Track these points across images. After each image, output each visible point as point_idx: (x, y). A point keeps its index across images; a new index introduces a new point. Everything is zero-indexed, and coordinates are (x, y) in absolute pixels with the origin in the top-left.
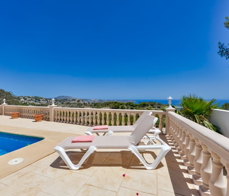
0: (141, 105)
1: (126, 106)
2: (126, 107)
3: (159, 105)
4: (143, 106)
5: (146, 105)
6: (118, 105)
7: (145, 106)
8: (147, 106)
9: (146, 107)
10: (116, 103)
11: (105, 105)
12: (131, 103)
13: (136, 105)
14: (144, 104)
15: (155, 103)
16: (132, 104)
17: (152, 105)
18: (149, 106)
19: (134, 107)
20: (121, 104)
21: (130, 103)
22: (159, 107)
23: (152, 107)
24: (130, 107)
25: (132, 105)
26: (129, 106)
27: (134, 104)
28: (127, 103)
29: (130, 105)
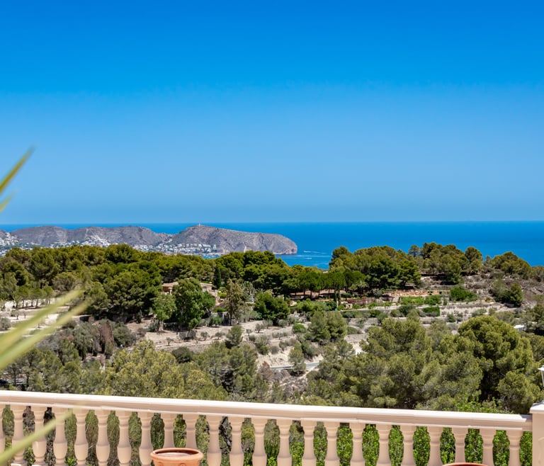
0: (349, 278)
1: (216, 285)
2: (215, 293)
3: (510, 271)
4: (372, 284)
5: (394, 274)
6: (140, 275)
7: (384, 284)
8: (403, 287)
9: (397, 295)
10: (118, 257)
11: (21, 282)
12: (259, 260)
13: (310, 275)
14: (379, 272)
15: (471, 254)
16: (273, 269)
17: (445, 278)
18: (418, 285)
19: (287, 292)
20: (174, 273)
21: (247, 259)
22: (503, 290)
23: (446, 291)
24: (252, 301)
25: (275, 282)
26: (240, 288)
27: (289, 268)
28: (227, 261)
29: (250, 276)
